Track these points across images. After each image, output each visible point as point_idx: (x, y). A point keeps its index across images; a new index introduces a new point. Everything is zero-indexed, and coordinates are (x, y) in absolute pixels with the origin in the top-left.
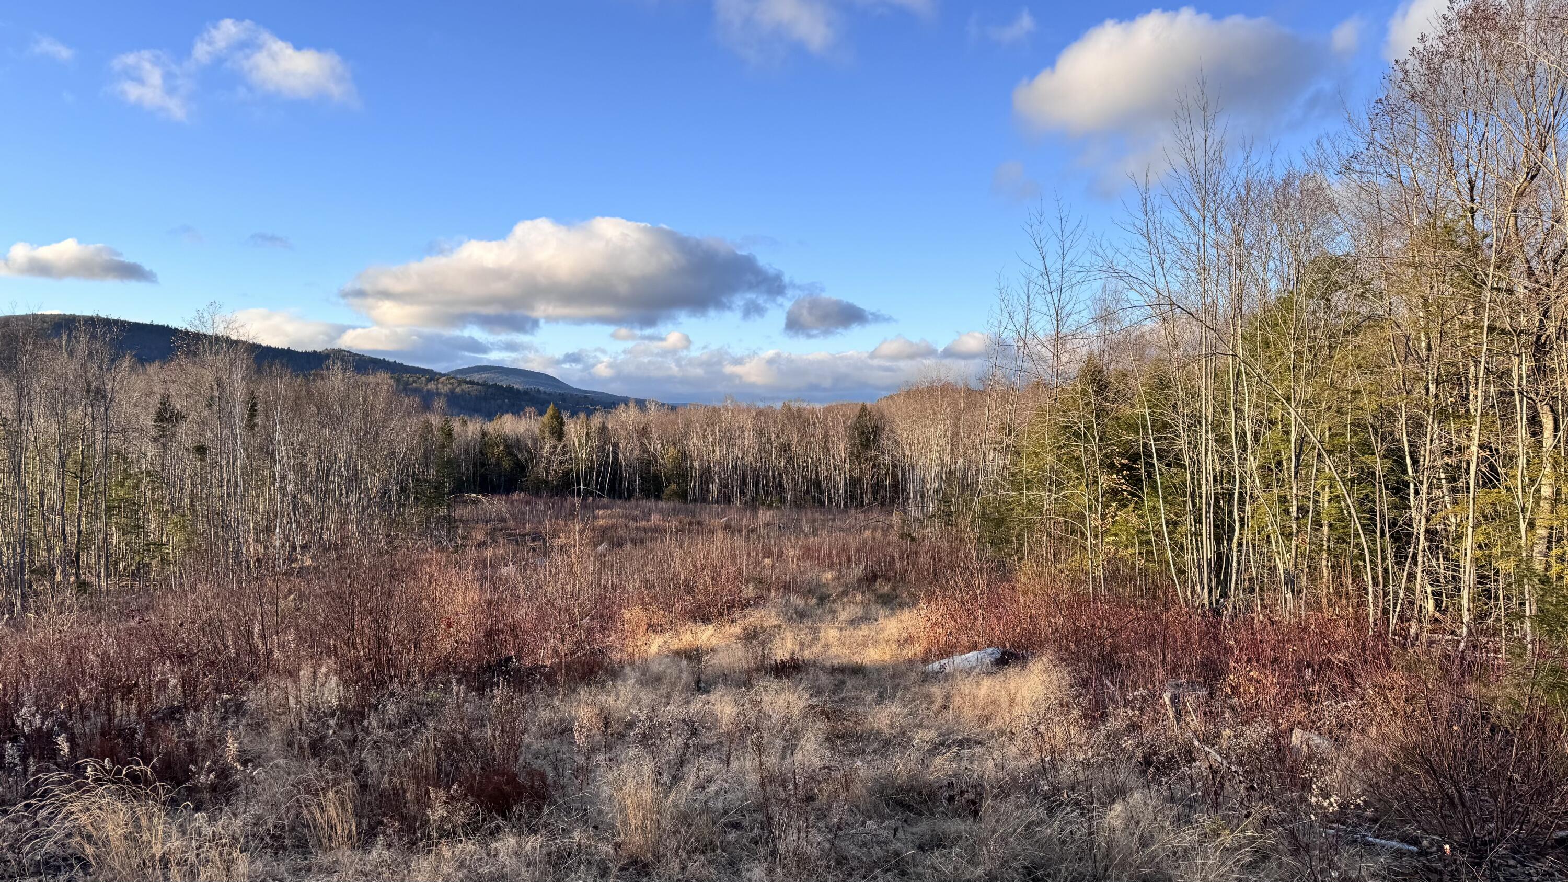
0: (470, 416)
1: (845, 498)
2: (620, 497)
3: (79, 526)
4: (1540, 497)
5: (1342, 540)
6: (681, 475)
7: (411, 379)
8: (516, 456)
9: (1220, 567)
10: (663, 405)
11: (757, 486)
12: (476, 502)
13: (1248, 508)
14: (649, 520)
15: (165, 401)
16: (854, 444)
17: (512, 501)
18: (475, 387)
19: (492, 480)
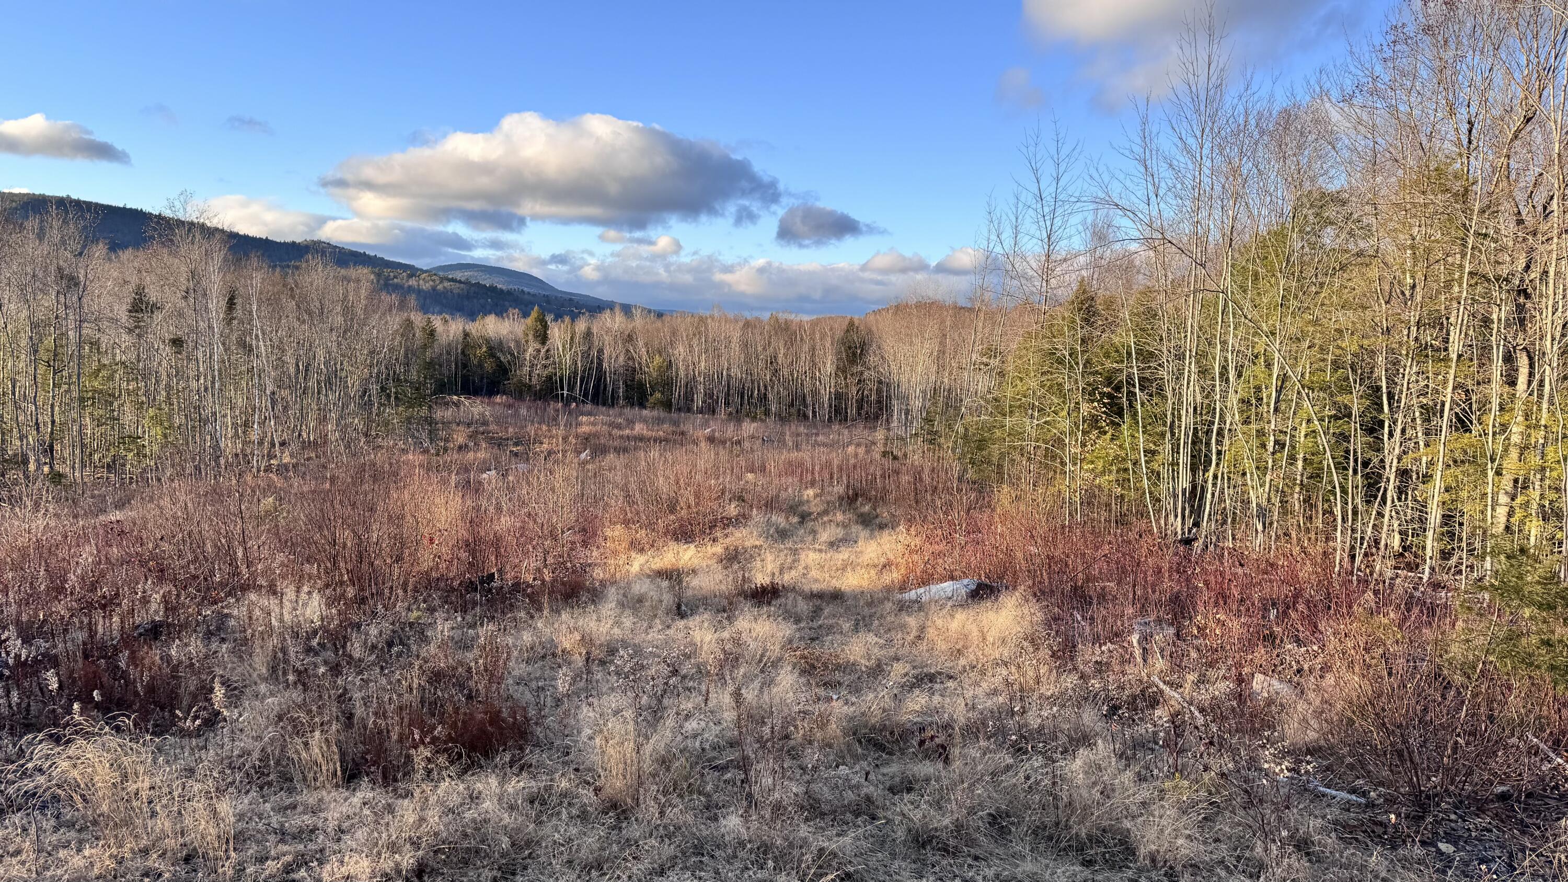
0: (452, 314)
1: (830, 412)
2: (604, 404)
3: (53, 416)
4: (1509, 444)
5: (1316, 476)
6: (666, 384)
7: (392, 274)
8: (499, 358)
9: (1195, 495)
10: (650, 311)
11: (742, 397)
12: (457, 405)
13: (1226, 441)
14: (632, 429)
15: (140, 292)
16: (841, 358)
17: (495, 404)
18: (458, 285)
19: (474, 382)
